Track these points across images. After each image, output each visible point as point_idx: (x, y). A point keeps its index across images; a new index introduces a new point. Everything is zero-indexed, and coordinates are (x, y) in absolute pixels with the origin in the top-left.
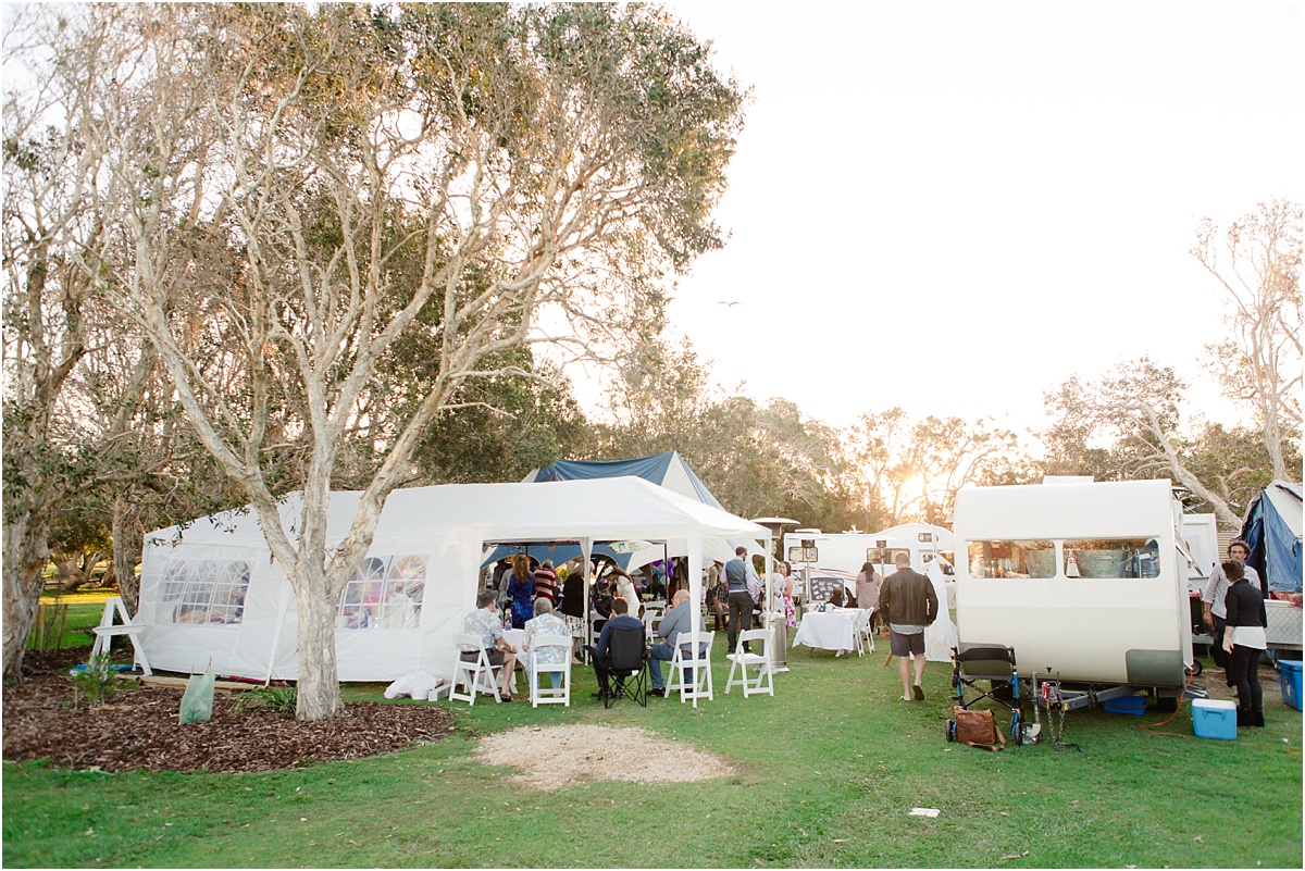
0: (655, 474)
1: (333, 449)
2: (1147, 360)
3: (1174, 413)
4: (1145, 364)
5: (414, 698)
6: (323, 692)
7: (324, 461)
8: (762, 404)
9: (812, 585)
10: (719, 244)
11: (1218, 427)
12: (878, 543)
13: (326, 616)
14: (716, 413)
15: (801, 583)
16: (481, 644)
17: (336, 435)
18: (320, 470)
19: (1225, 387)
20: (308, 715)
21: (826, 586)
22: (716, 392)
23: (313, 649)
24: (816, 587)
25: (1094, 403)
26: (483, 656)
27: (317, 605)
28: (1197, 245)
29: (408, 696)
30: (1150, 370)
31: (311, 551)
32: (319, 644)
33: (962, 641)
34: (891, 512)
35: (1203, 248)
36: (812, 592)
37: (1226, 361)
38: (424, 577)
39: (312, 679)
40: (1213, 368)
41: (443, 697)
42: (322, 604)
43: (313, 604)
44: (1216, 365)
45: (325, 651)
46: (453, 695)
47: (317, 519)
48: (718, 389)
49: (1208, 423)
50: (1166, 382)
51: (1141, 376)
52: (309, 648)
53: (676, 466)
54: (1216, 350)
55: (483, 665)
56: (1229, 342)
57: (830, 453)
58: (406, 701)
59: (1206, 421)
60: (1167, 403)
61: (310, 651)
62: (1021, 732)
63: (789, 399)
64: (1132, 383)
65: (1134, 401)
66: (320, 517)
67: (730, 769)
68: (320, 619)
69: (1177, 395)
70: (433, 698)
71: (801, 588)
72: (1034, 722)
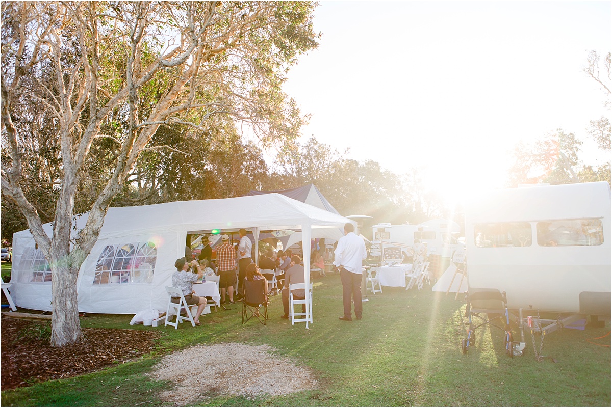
0: (302, 197)
1: (76, 177)
2: (560, 129)
3: (575, 157)
4: (559, 131)
5: (144, 325)
6: (67, 328)
7: (69, 184)
8: (361, 163)
9: (385, 251)
10: (314, 45)
11: (590, 168)
12: (419, 229)
13: (69, 281)
14: (335, 165)
15: (380, 250)
16: (181, 294)
17: (78, 168)
18: (66, 191)
19: (601, 143)
20: (56, 343)
21: (392, 252)
22: (334, 154)
23: (60, 302)
24: (387, 252)
25: (532, 153)
26: (183, 299)
27: (62, 273)
28: (588, 66)
29: (142, 323)
30: (562, 135)
31: (59, 240)
32: (64, 299)
33: (471, 287)
34: (426, 214)
35: (591, 68)
36: (385, 255)
37: (602, 129)
38: (156, 254)
39: (59, 320)
40: (594, 133)
41: (161, 324)
42: (65, 273)
43: (60, 273)
44: (596, 131)
45: (68, 303)
46: (167, 323)
47: (63, 221)
48: (336, 153)
49: (584, 166)
50: (571, 141)
51: (557, 139)
52: (57, 301)
53: (313, 192)
54: (597, 124)
55: (183, 304)
56: (604, 119)
57: (396, 187)
58: (141, 326)
59: (584, 164)
60: (571, 152)
61: (58, 303)
62: (512, 347)
63: (375, 160)
64: (552, 142)
65: (554, 151)
66: (66, 219)
67: (315, 382)
68: (64, 283)
69: (576, 148)
70: (155, 325)
71: (380, 253)
72: (521, 341)
